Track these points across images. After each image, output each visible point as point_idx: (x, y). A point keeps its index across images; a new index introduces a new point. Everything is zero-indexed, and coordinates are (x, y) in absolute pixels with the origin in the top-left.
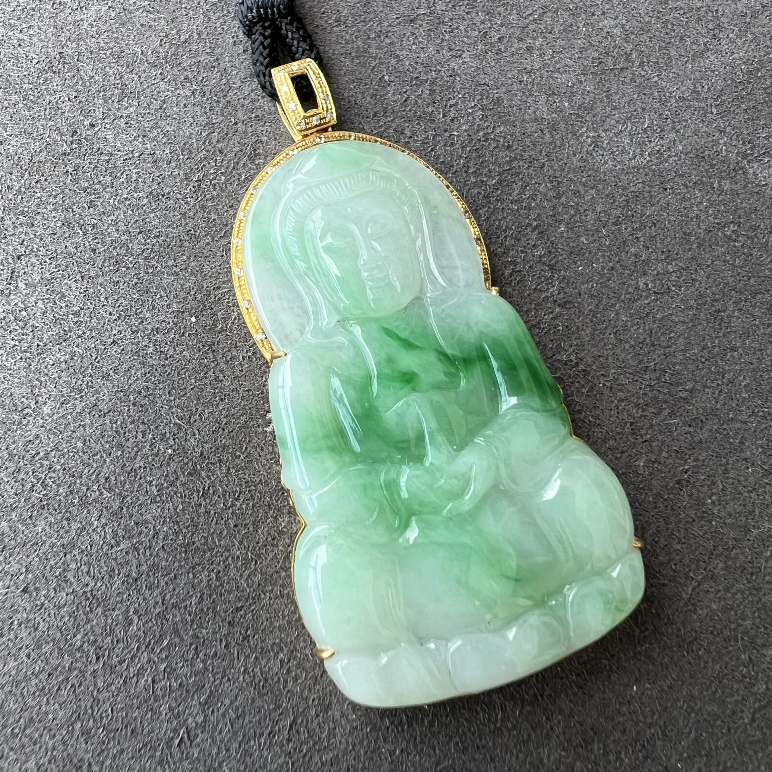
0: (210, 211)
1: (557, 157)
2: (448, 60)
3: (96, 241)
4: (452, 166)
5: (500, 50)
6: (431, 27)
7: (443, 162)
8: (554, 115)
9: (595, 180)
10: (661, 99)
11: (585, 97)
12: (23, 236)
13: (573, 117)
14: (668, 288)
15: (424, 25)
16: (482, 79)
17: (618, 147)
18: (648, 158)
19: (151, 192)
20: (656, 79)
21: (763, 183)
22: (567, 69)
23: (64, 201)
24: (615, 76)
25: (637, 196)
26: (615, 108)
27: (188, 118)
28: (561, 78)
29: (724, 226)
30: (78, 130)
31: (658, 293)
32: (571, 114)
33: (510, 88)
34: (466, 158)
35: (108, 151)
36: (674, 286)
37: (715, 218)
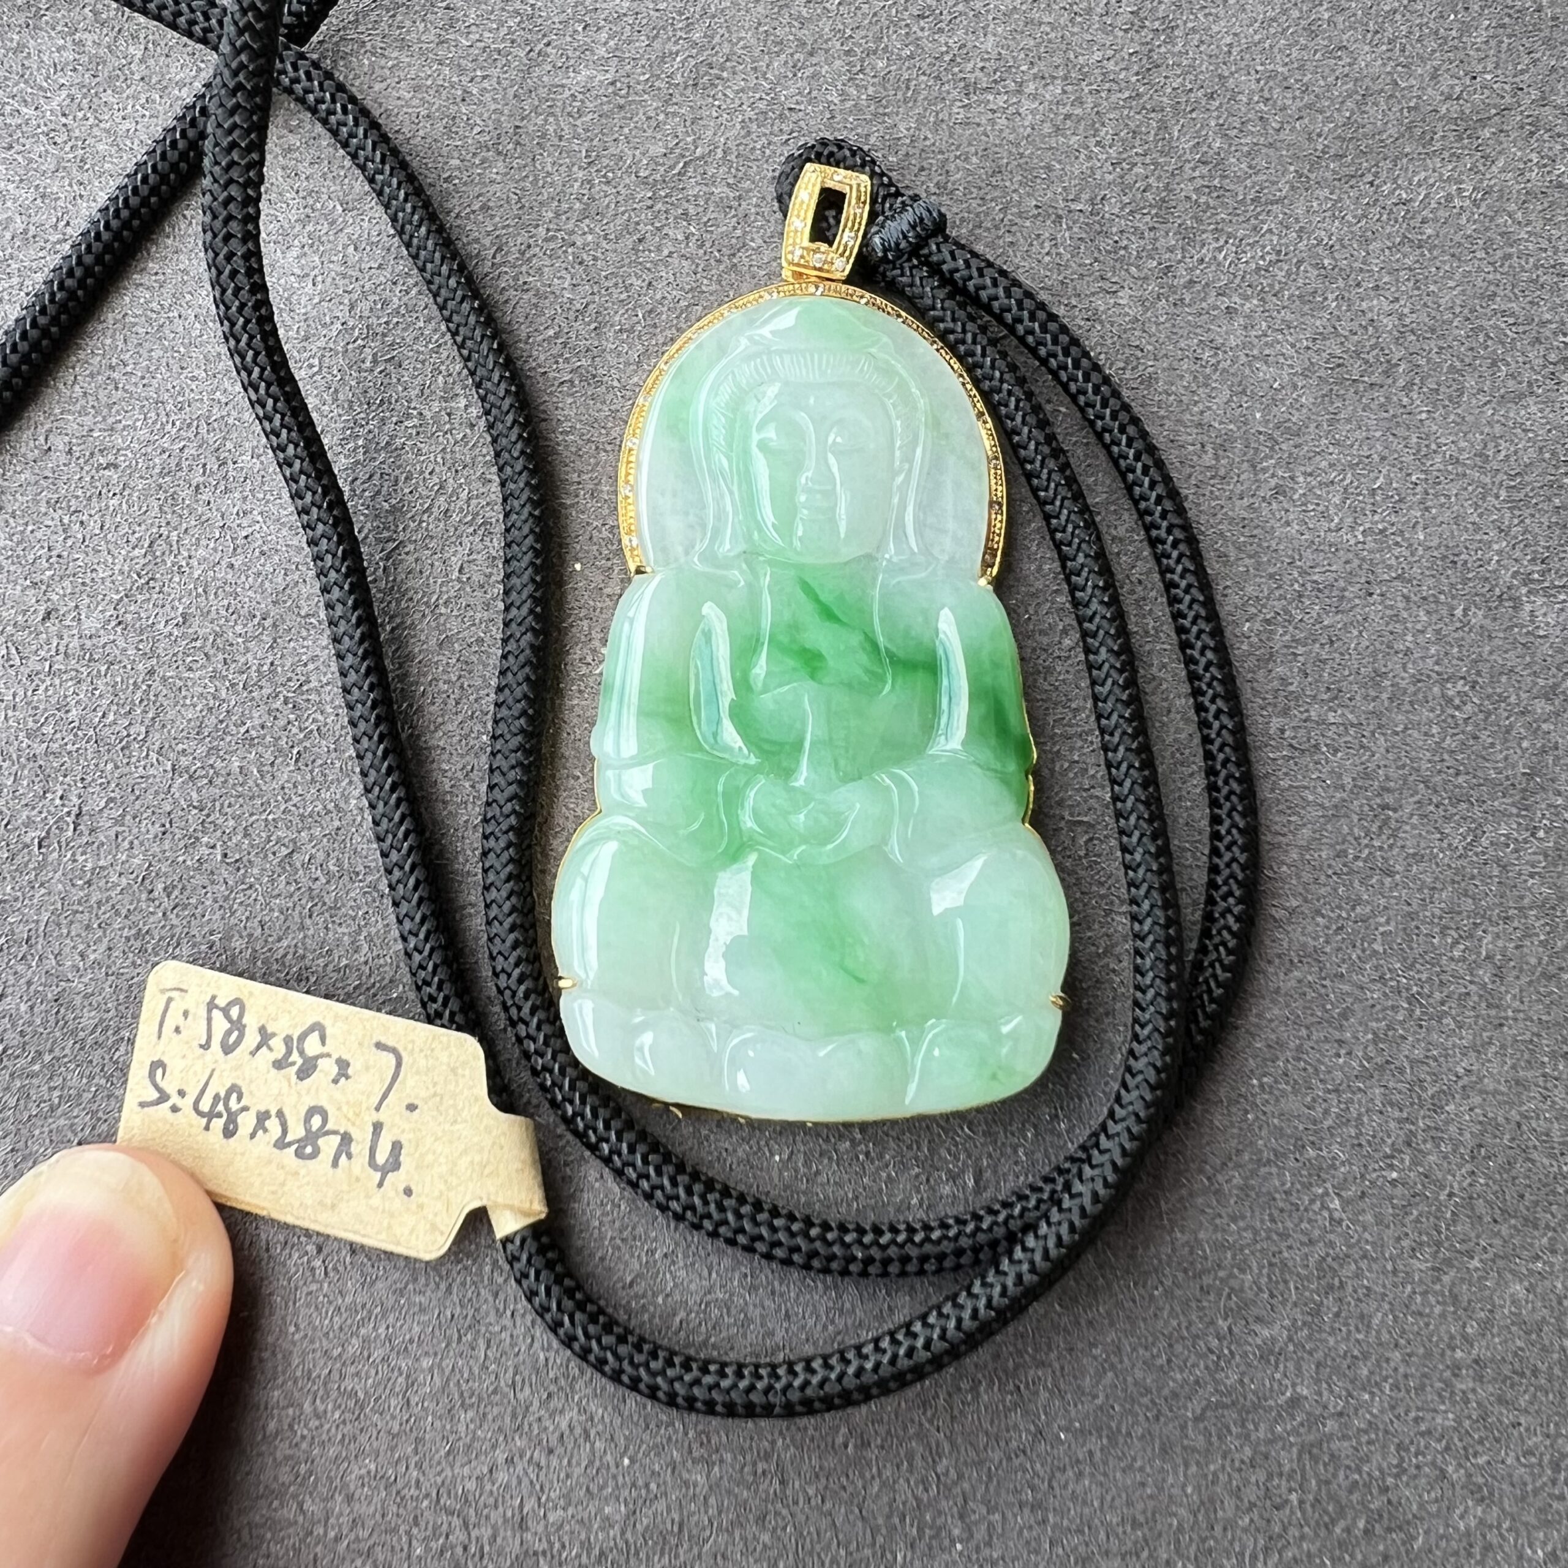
1: (1212, 492)
5: (1182, 300)
6: (1084, 235)
8: (1232, 426)
9: (1259, 545)
10: (1419, 451)
11: (1294, 412)
15: (1075, 230)
17: (1318, 505)
18: (1361, 538)
20: (1424, 416)
21: (1542, 633)
22: (1282, 360)
24: (1356, 393)
26: (1336, 444)
28: (1265, 372)
29: (1447, 680)
31: (1296, 749)
32: (1260, 433)
33: (1175, 364)
36: (1326, 745)
37: (1437, 663)
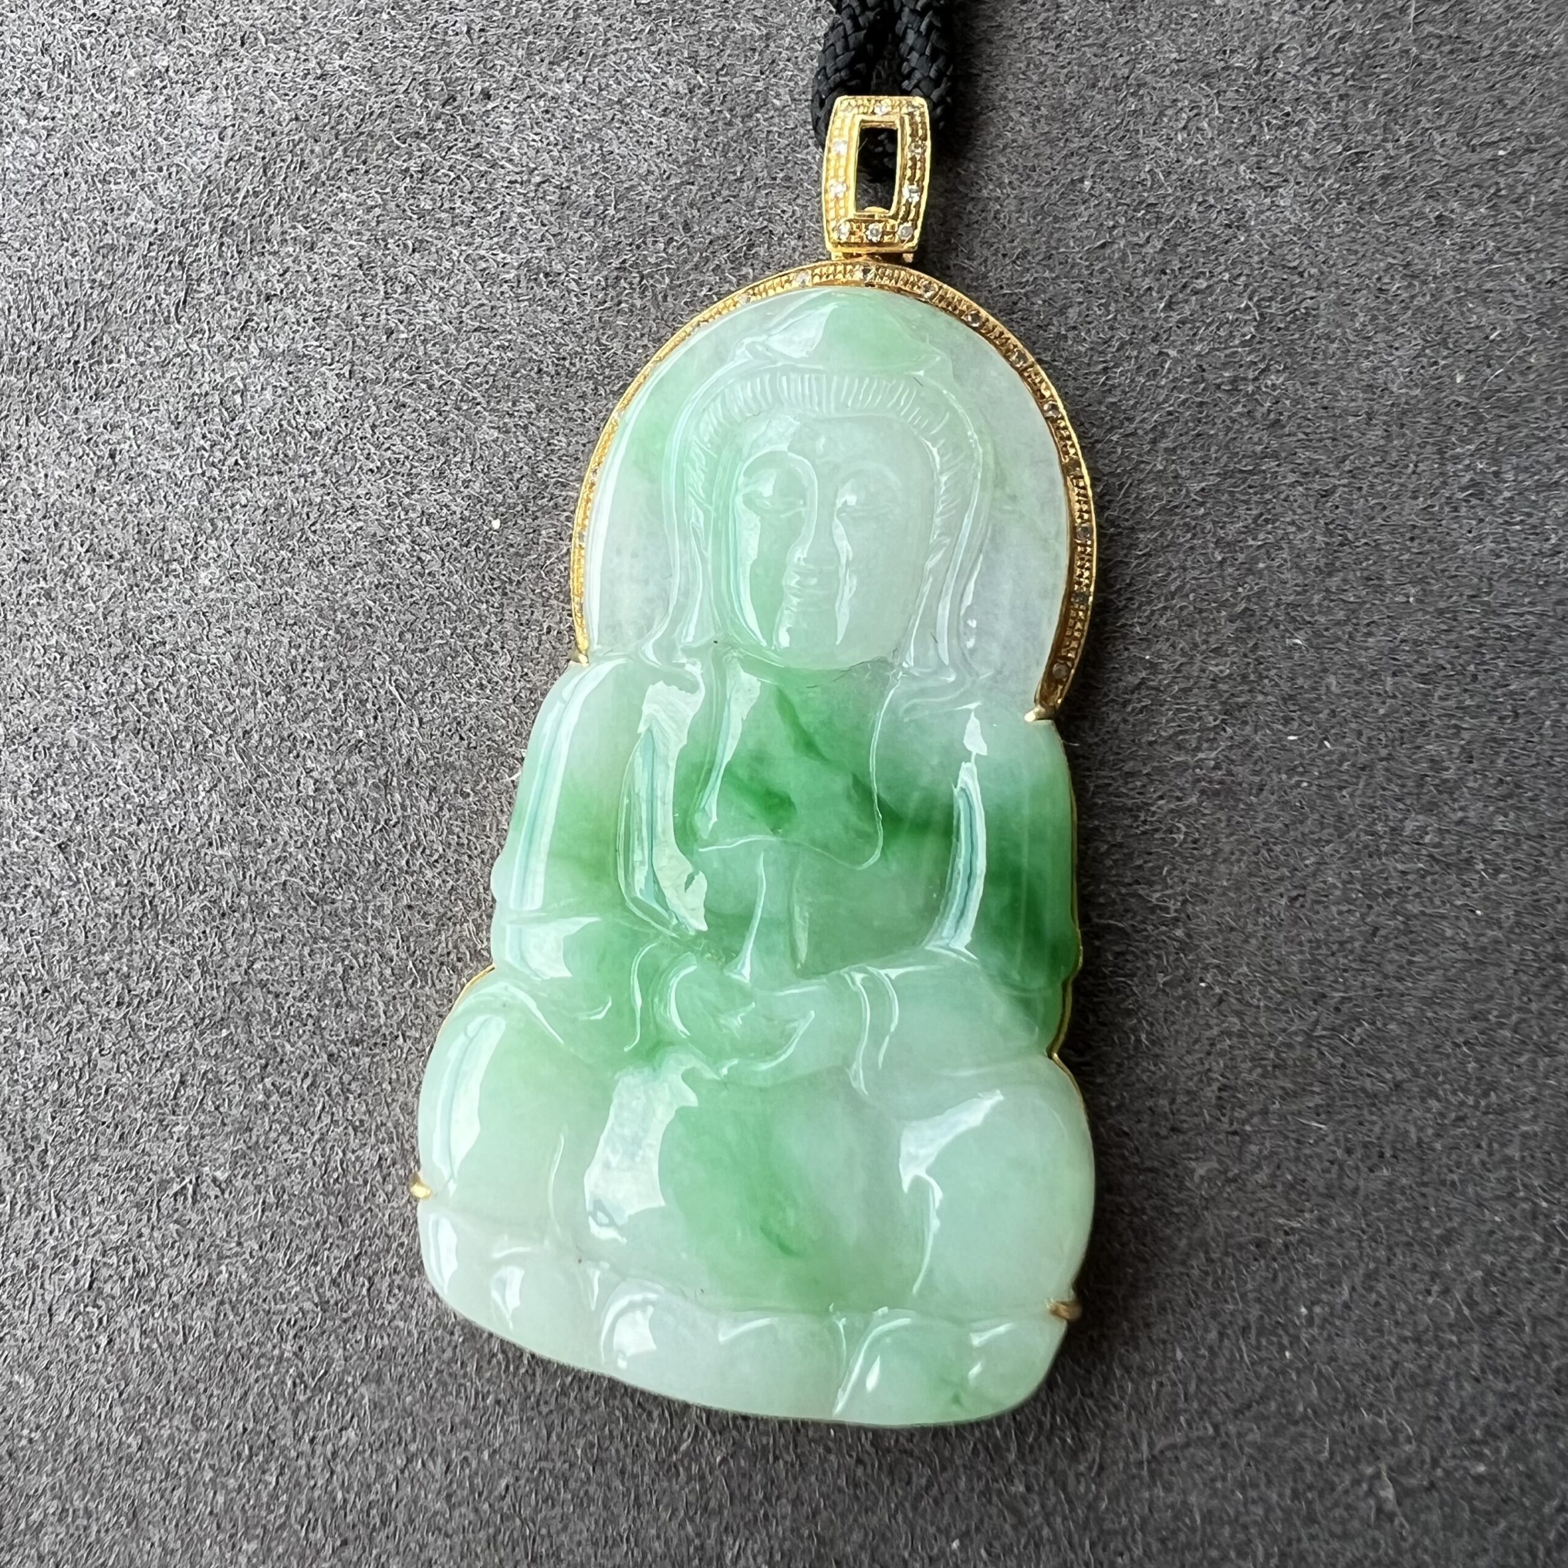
0: (616, 335)
2: (1241, 189)
3: (401, 317)
4: (1130, 420)
5: (1371, 203)
7: (1114, 404)
8: (1416, 392)
9: (1431, 567)
11: (1515, 376)
12: (288, 262)
13: (1461, 412)
14: (1469, 861)
15: (1229, 95)
16: (1295, 254)
19: (528, 261)
22: (1509, 299)
23: (378, 222)
25: (1511, 639)
27: (659, 139)
28: (1479, 314)
30: (459, 98)
31: (1438, 861)
32: (1459, 404)
33: (1348, 297)
34: (1170, 413)
35: (492, 155)
36: (1484, 861)
